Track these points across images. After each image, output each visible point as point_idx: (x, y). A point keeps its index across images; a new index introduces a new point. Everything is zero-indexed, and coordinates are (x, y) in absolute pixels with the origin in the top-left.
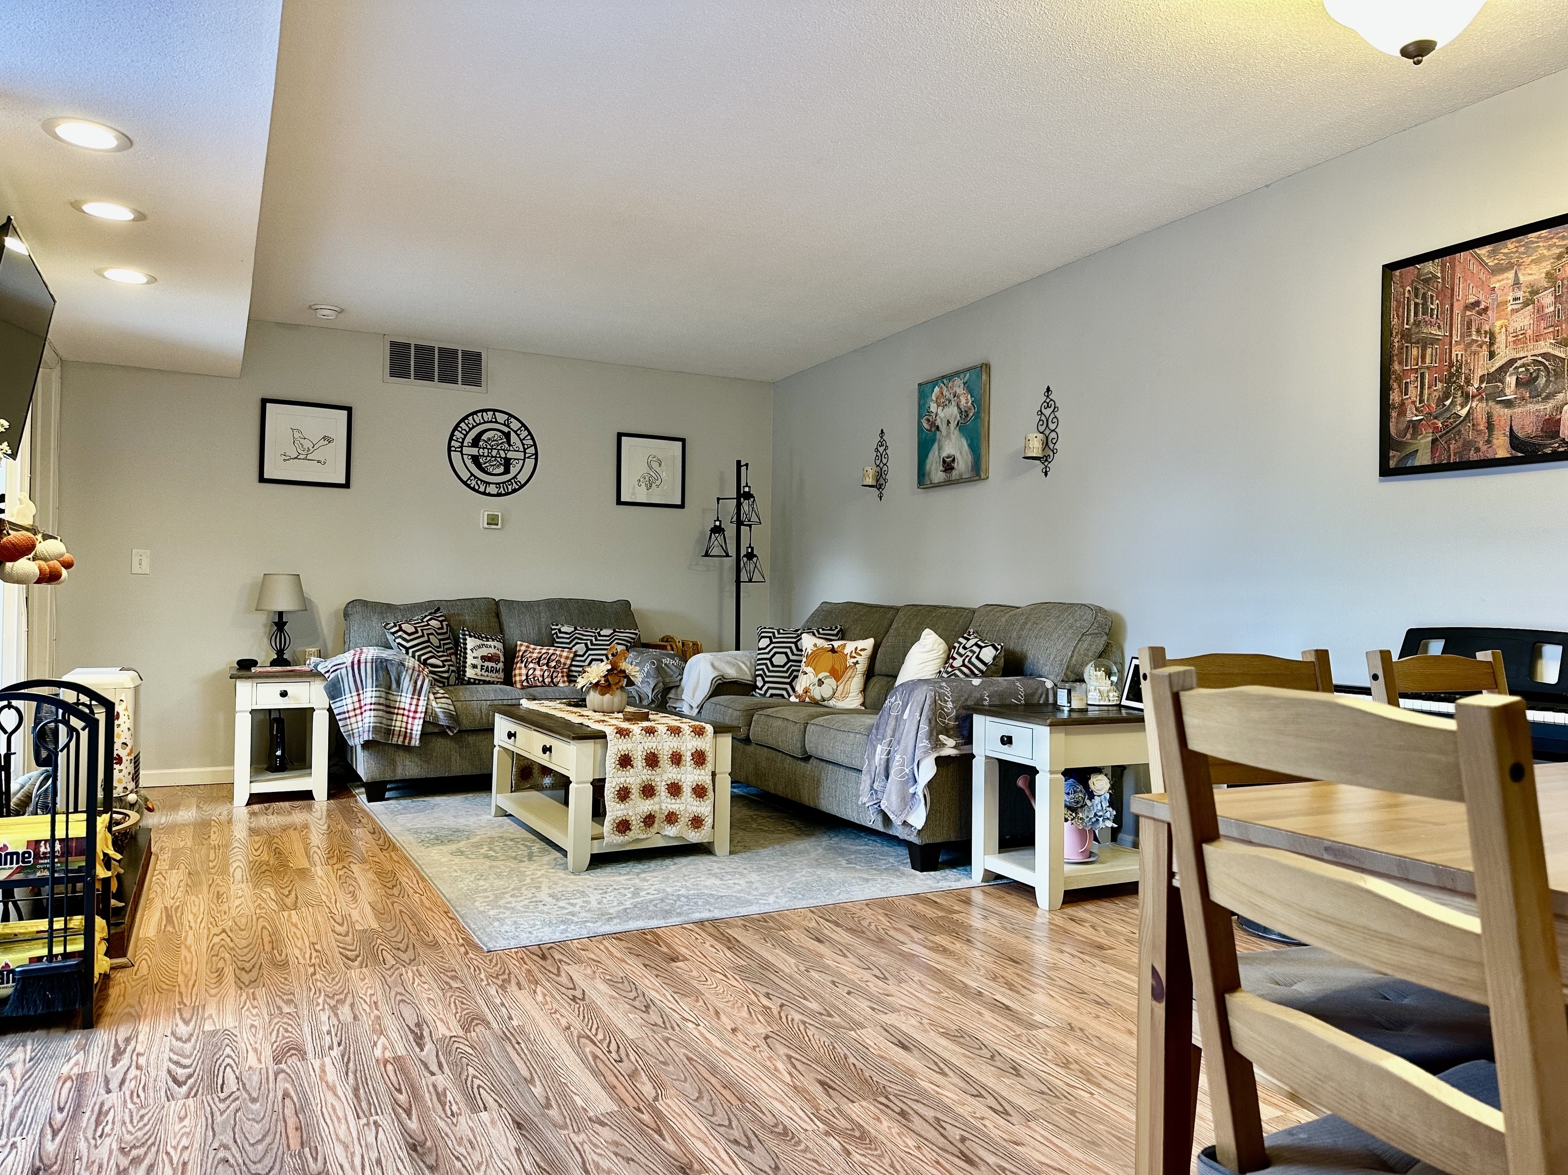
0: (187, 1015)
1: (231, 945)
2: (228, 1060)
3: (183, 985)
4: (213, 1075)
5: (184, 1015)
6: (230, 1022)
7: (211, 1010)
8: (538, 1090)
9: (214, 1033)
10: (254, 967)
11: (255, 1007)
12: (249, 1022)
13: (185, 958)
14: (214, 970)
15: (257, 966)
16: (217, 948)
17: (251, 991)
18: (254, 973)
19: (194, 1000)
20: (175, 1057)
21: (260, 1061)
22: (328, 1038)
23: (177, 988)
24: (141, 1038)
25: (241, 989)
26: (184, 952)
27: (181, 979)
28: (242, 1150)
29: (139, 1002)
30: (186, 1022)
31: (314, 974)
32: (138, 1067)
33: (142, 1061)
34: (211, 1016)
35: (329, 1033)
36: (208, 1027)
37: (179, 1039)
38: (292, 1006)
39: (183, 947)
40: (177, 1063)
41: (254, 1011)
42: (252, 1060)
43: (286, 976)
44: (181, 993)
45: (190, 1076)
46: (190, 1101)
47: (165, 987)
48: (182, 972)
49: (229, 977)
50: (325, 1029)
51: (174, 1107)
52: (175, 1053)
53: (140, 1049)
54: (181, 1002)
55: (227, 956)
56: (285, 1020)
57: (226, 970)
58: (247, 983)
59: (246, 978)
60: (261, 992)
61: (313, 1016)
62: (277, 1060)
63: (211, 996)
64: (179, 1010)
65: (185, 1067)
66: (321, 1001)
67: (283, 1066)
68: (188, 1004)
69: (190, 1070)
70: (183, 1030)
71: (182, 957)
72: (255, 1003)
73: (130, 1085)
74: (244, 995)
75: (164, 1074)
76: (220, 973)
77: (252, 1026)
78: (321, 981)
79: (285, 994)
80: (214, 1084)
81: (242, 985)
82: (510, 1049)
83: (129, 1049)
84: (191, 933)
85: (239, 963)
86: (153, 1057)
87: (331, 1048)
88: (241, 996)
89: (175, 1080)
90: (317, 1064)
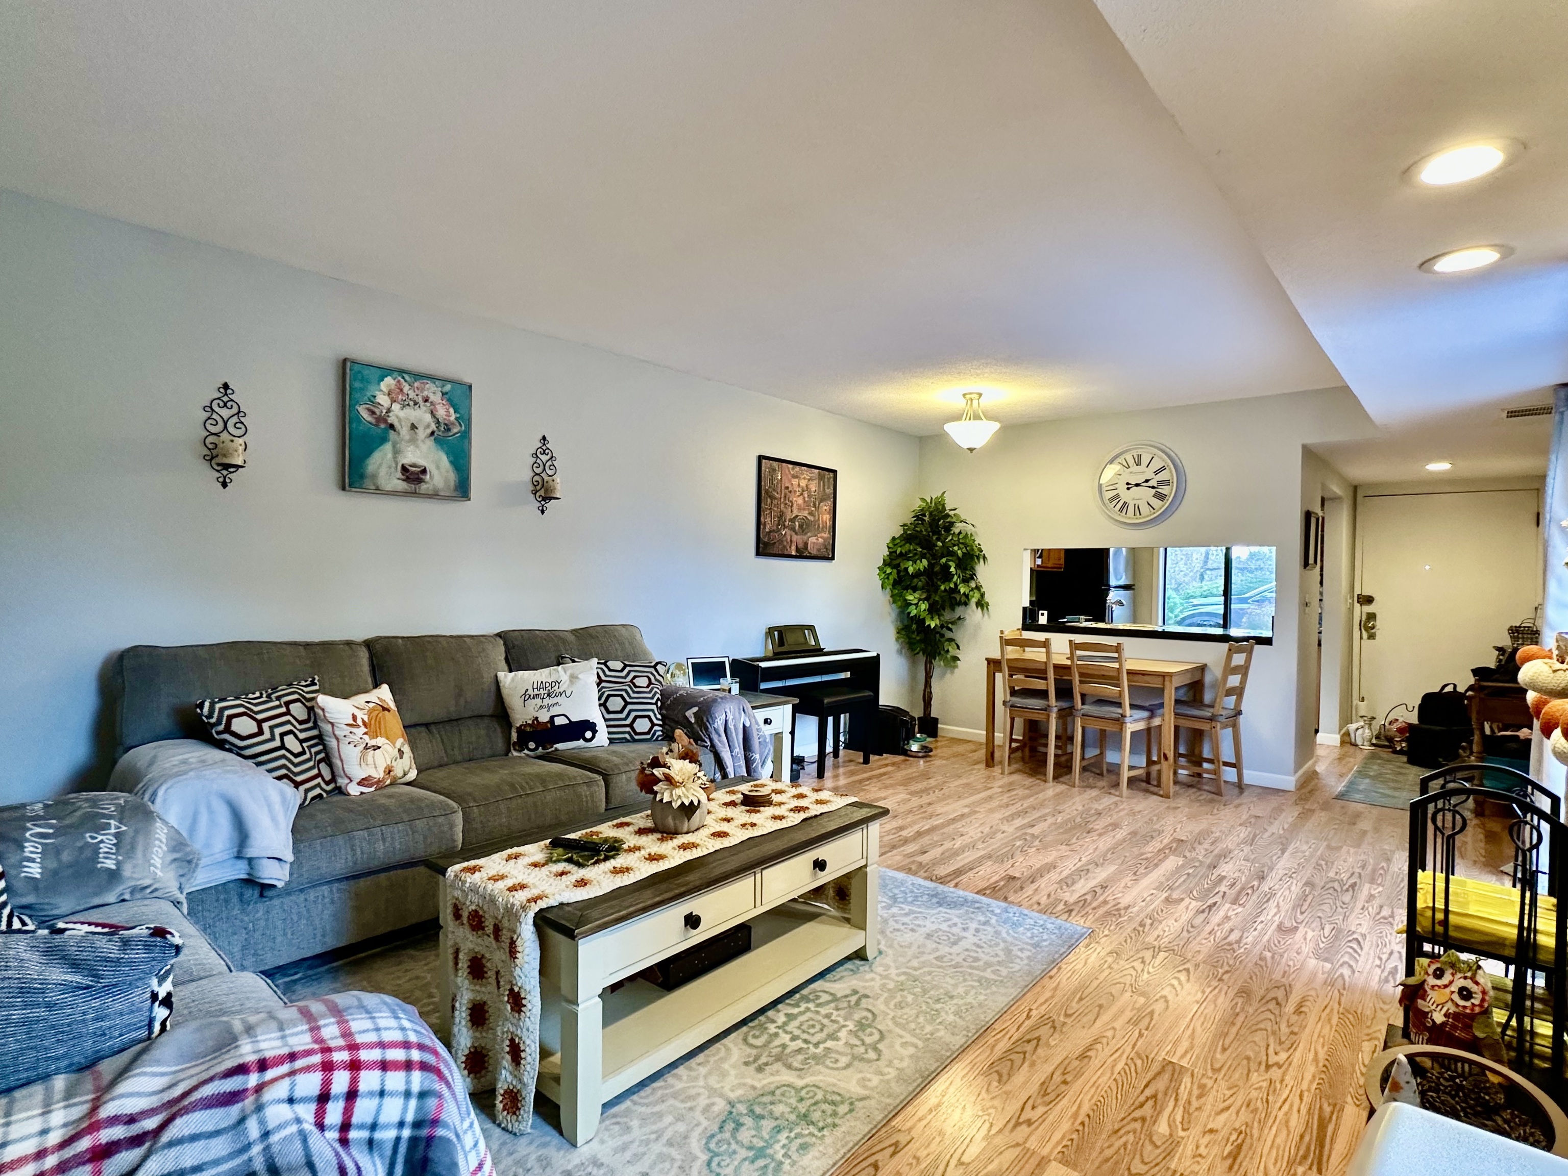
0: (1340, 981)
1: (1271, 1040)
2: (1324, 940)
3: (1335, 1012)
4: (1336, 937)
5: (1342, 982)
6: (1312, 963)
7: (1321, 977)
8: (1191, 871)
9: (1326, 960)
10: (1267, 1002)
11: (1289, 966)
12: (1298, 957)
13: (1323, 1046)
14: (1303, 1015)
15: (1264, 1001)
16: (1288, 1044)
17: (1283, 980)
18: (1272, 995)
19: (1330, 994)
20: (1356, 955)
21: (1306, 933)
22: (1259, 927)
23: (1341, 1010)
24: (1377, 978)
25: (1290, 985)
26: (1322, 1055)
27: (1335, 1020)
28: (1335, 904)
29: (1375, 1011)
30: (1342, 975)
31: (1227, 972)
32: (1380, 959)
33: (1378, 962)
34: (1323, 974)
35: (1255, 929)
36: (1328, 966)
37: (1351, 966)
38: (1263, 955)
39: (1321, 1064)
40: (1355, 951)
41: (1291, 963)
42: (1310, 934)
43: (1249, 980)
44: (1339, 1004)
45: (1350, 941)
46: (1353, 929)
47: (1350, 1017)
48: (1331, 1027)
49: (1294, 999)
50: (1256, 933)
51: (1363, 930)
52: (1355, 958)
53: (1378, 971)
54: (1341, 994)
55: (1283, 1026)
56: (1275, 948)
57: (1292, 1009)
58: (1283, 988)
59: (1280, 994)
60: (1277, 976)
61: (1254, 944)
62: (1296, 928)
63: (1316, 989)
64: (1344, 989)
65: (1351, 947)
66: (1242, 950)
67: (1295, 924)
68: (1336, 992)
69: (1349, 944)
70: (1346, 972)
71: (1326, 1048)
72: (1287, 968)
73: (1387, 950)
74: (1291, 979)
75: (1366, 948)
76: (1298, 1011)
77: (1298, 953)
78: (1228, 963)
79: (1261, 967)
80: (1338, 932)
81: (1288, 988)
82: (1177, 884)
83: (1386, 973)
84: (1305, 1086)
85: (1277, 1012)
86: (1370, 961)
87: (1262, 922)
88: (1293, 979)
89: (1359, 943)
90: (1276, 918)
